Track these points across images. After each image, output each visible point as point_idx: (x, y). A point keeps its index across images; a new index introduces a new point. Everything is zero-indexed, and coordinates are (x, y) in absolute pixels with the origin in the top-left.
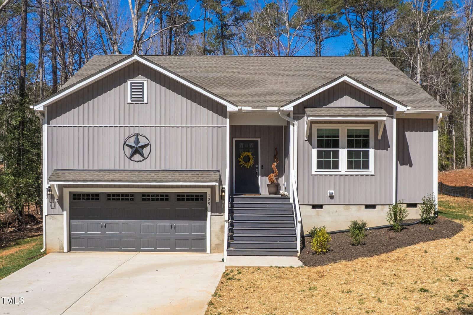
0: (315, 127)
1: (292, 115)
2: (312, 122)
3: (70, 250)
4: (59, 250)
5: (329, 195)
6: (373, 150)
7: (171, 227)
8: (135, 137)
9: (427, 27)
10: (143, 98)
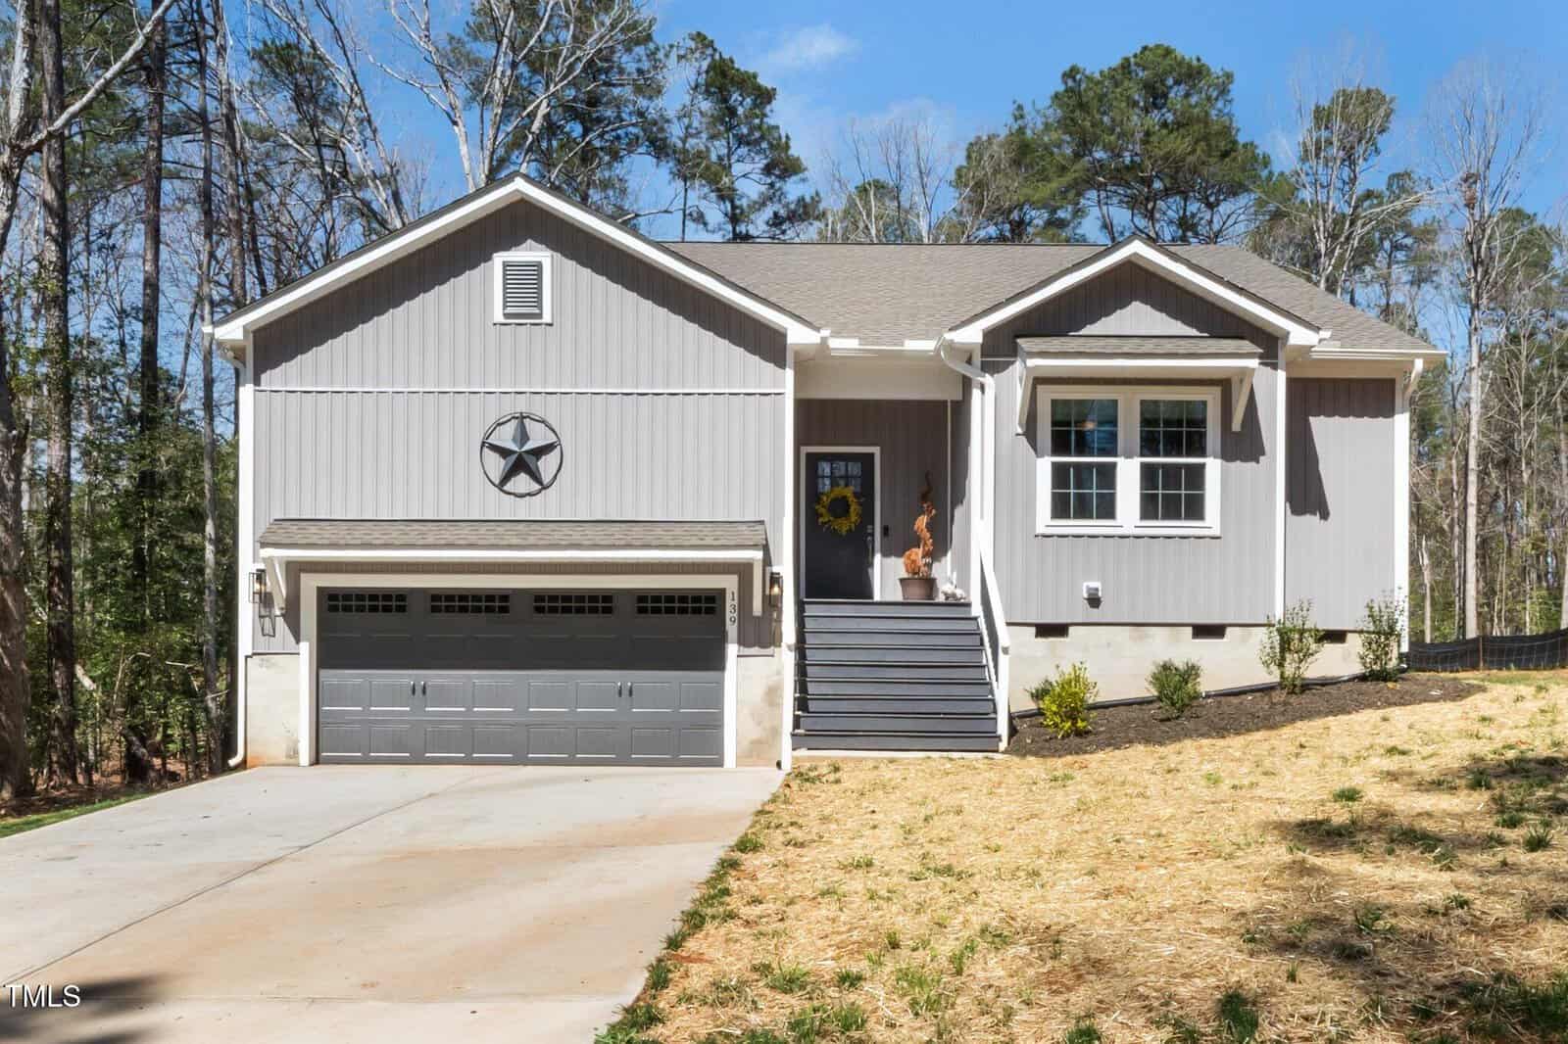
0: (1047, 395)
1: (977, 359)
2: (1039, 381)
3: (317, 761)
4: (284, 760)
5: (1086, 596)
6: (1219, 462)
7: (620, 694)
8: (514, 423)
9: (1348, 238)
10: (540, 307)
